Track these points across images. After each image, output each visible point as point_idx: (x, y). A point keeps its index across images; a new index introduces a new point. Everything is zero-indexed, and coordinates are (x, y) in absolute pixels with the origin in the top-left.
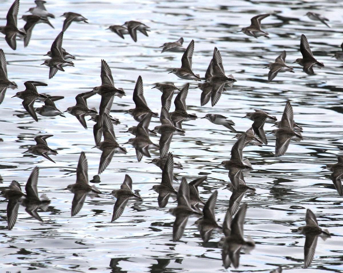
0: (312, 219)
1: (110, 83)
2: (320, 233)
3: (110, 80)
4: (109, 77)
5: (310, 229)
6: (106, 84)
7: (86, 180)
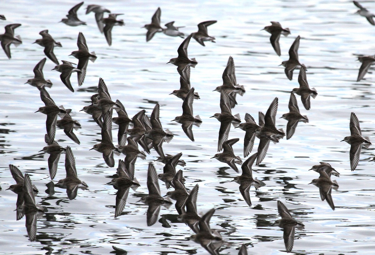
0: (285, 211)
1: (108, 97)
2: (296, 225)
3: (108, 95)
4: (106, 93)
5: (287, 221)
6: (104, 99)
7: (75, 174)
